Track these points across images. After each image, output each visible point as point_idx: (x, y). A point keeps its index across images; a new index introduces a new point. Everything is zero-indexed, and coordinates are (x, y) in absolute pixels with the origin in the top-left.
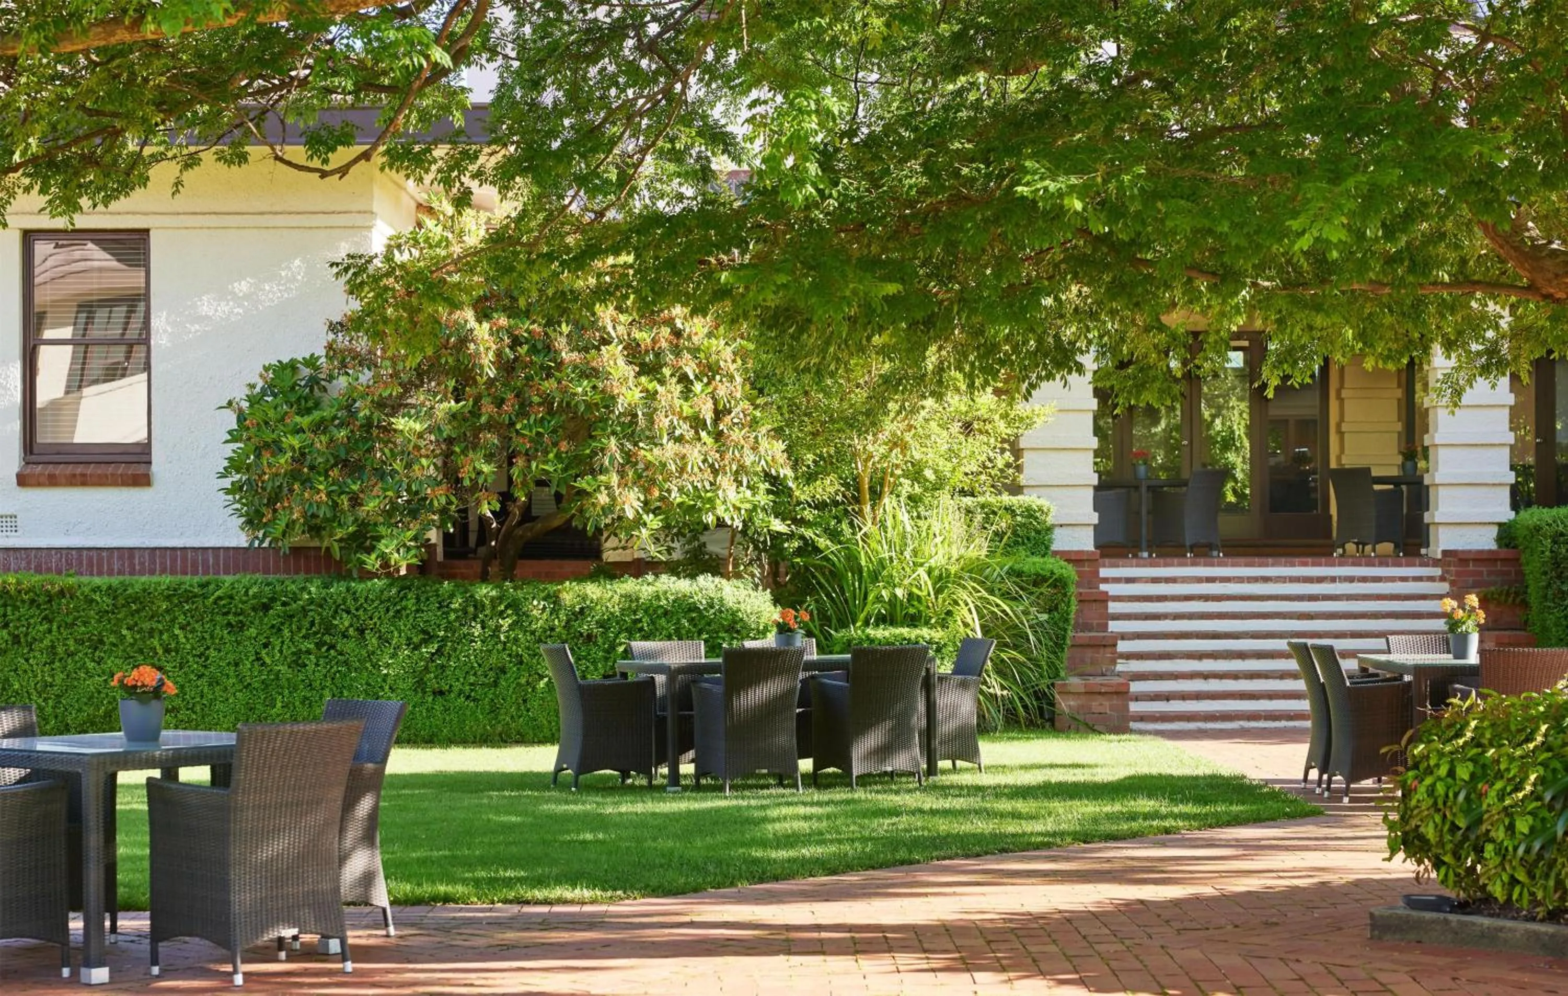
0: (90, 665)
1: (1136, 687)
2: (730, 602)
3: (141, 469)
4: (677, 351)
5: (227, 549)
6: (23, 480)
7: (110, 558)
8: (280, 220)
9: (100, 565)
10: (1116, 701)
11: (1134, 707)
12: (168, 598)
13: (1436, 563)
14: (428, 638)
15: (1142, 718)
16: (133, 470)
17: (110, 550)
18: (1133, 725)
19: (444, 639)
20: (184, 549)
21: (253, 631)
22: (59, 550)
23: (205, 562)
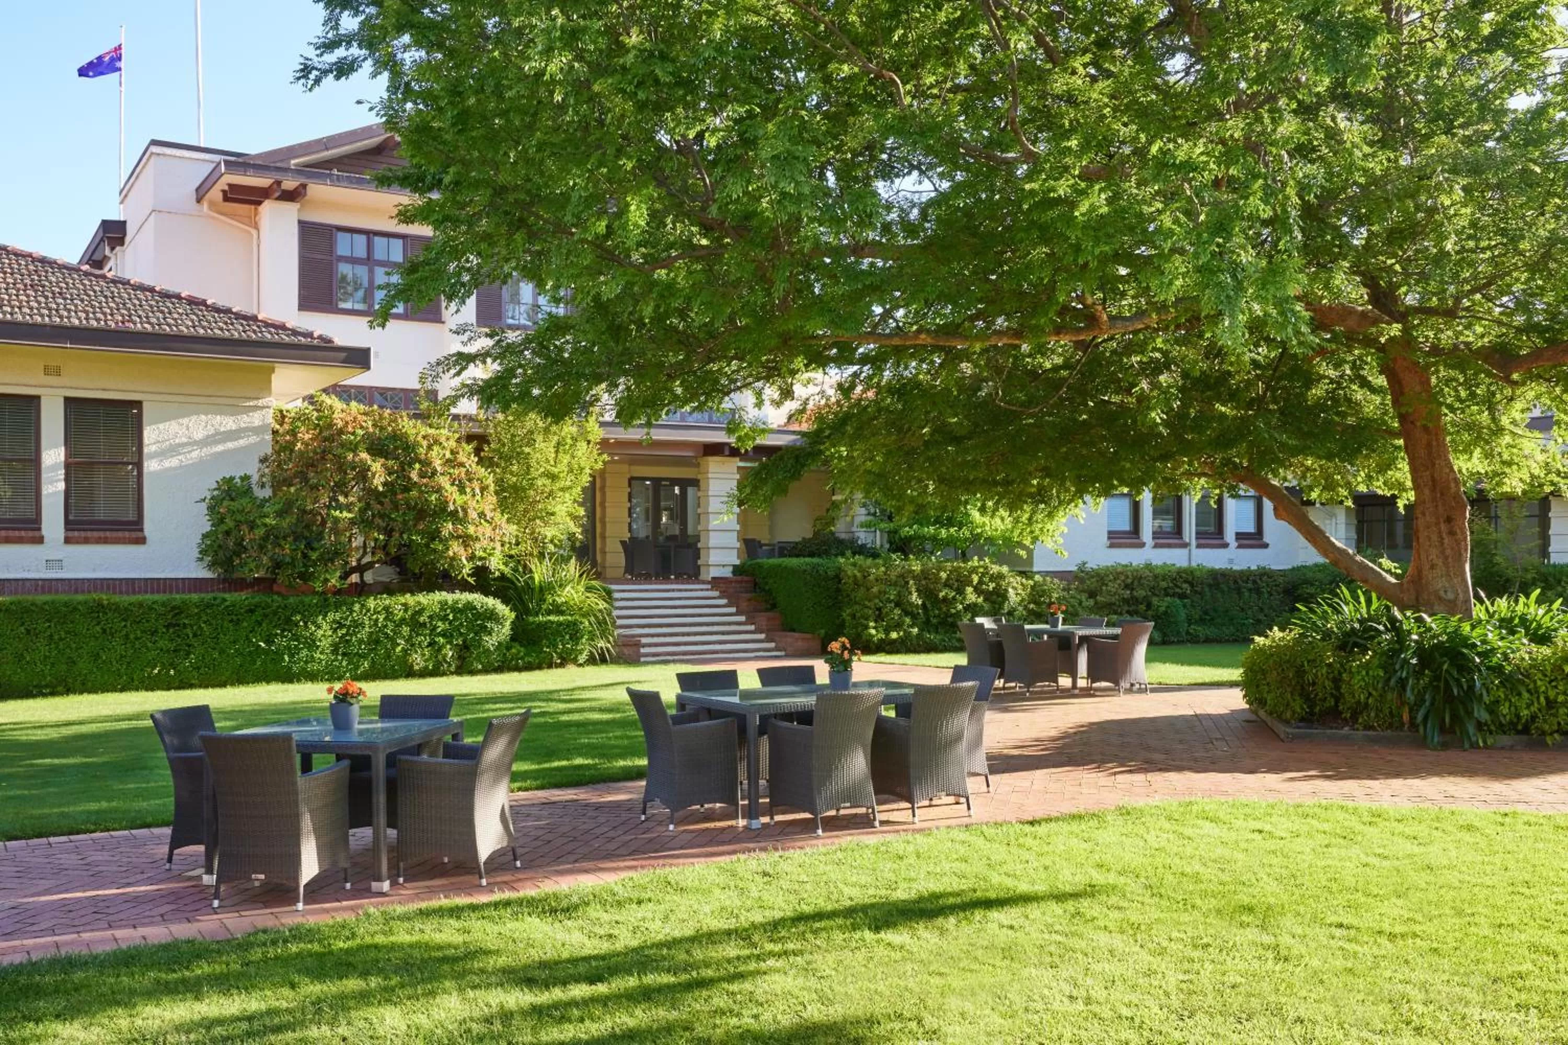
0: (150, 645)
1: (644, 640)
2: (490, 605)
3: (139, 534)
4: (470, 480)
5: (189, 579)
6: (67, 541)
7: (120, 585)
8: (219, 400)
9: (114, 588)
10: (634, 648)
11: (643, 650)
12: (197, 607)
13: (709, 583)
14: (341, 626)
15: (647, 655)
16: (135, 535)
17: (121, 580)
18: (642, 659)
19: (350, 626)
20: (165, 579)
21: (245, 624)
22: (89, 580)
23: (177, 587)
